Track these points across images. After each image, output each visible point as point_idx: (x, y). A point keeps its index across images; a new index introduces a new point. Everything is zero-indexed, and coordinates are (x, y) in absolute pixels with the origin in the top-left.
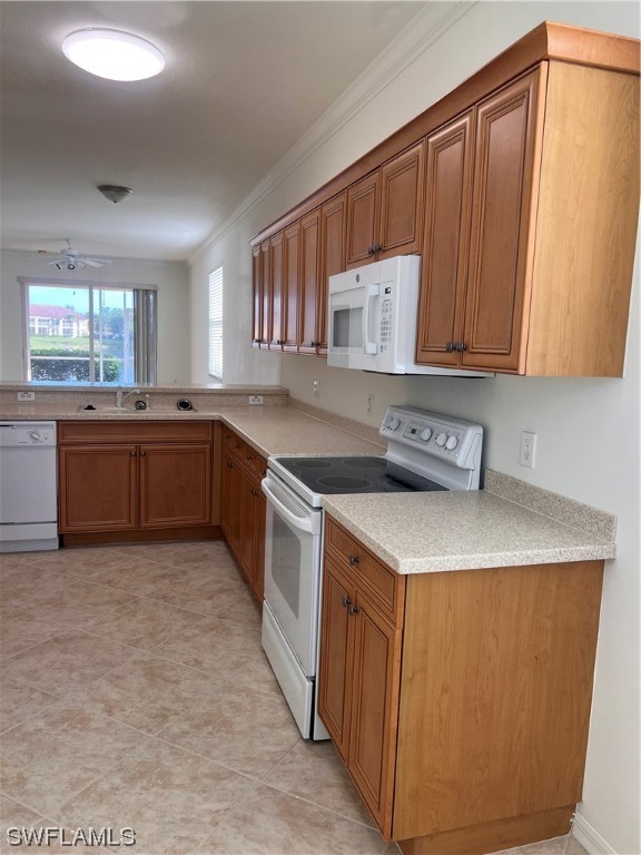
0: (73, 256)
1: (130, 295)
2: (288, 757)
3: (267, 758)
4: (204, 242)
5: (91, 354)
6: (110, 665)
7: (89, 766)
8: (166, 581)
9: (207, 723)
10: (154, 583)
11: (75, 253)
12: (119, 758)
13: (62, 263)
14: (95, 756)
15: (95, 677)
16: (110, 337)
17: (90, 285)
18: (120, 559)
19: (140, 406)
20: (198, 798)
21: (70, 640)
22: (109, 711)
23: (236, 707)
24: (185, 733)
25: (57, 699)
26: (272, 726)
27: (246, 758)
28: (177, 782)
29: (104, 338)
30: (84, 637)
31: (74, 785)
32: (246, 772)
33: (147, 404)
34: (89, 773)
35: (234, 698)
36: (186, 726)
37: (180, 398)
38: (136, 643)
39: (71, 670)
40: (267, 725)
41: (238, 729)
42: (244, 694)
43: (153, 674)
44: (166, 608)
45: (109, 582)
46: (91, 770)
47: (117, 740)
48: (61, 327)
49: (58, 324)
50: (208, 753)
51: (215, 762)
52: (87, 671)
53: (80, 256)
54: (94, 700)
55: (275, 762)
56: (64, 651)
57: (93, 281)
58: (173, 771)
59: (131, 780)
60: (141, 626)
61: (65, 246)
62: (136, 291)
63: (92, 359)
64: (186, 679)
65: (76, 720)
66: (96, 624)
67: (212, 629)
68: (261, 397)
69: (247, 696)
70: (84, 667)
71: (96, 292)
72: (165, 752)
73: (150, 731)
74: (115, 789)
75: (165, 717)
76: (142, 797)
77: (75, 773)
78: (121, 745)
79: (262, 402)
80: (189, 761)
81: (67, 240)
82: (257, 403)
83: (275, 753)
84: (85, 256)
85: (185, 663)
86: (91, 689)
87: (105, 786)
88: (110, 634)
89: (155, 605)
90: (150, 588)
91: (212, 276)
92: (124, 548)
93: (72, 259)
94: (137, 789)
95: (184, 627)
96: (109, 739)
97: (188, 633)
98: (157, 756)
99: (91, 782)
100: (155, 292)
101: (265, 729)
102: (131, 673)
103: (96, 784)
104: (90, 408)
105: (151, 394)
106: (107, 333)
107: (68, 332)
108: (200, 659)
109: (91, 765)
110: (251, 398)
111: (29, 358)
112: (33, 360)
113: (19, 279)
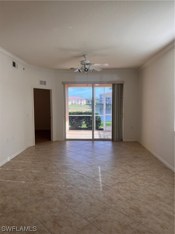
0: (88, 64)
11: (88, 62)
13: (82, 69)
49: (79, 101)
93: (87, 66)
100: (123, 84)
107: (81, 103)
111: (67, 116)
112: (69, 116)
113: (63, 82)
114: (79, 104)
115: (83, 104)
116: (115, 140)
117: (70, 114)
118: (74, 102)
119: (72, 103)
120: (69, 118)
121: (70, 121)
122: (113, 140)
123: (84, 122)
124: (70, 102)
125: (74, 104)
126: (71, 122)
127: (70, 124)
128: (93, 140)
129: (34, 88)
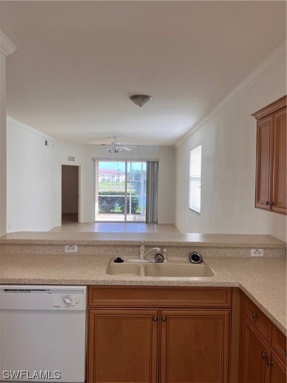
0: (117, 145)
1: (145, 164)
4: (189, 132)
5: (125, 193)
11: (118, 144)
13: (112, 149)
16: (135, 182)
17: (126, 160)
19: (159, 259)
29: (132, 182)
33: (165, 256)
37: (192, 250)
48: (116, 178)
49: (114, 177)
53: (121, 145)
57: (127, 158)
61: (114, 140)
62: (148, 162)
63: (126, 196)
68: (262, 251)
71: (129, 164)
79: (262, 255)
81: (114, 137)
82: (257, 255)
84: (123, 146)
91: (192, 152)
93: (117, 147)
100: (158, 162)
105: (168, 247)
106: (133, 180)
107: (118, 180)
110: (253, 251)
111: (97, 196)
112: (99, 197)
113: (93, 159)
114: (115, 181)
115: (121, 181)
116: (149, 222)
117: (100, 194)
118: (106, 178)
119: (104, 180)
120: (99, 199)
121: (100, 203)
122: (147, 222)
123: (117, 205)
125: (106, 180)
126: (101, 205)
127: (100, 207)
128: (126, 222)
129: (62, 165)
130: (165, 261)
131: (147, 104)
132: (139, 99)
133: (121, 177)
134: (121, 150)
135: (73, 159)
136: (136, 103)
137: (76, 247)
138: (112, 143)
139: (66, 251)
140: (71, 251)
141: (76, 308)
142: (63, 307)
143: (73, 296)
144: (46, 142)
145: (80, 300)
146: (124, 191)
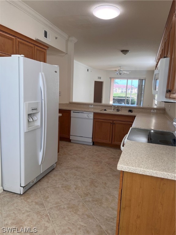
2: (112, 220)
3: (105, 217)
6: (84, 177)
7: (62, 200)
8: (112, 159)
9: (96, 201)
10: (109, 159)
12: (70, 201)
13: (118, 73)
14: (65, 198)
15: (79, 179)
18: (105, 151)
19: (118, 110)
20: (80, 220)
21: (80, 168)
22: (76, 189)
23: (107, 199)
24: (89, 201)
25: (67, 181)
26: (113, 209)
27: (100, 215)
28: (78, 213)
30: (83, 168)
31: (56, 203)
32: (97, 219)
33: (120, 110)
34: (61, 202)
35: (108, 197)
36: (91, 199)
37: (129, 109)
38: (93, 173)
39: (75, 175)
40: (112, 208)
41: (103, 206)
42: (112, 197)
43: (92, 183)
44: (107, 166)
45: (98, 156)
46: (62, 201)
47: (72, 196)
50: (91, 209)
51: (91, 212)
52: (78, 177)
53: (123, 71)
54: (74, 185)
55: (107, 220)
56: (76, 170)
57: (128, 77)
58: (79, 210)
59: (68, 208)
60: (98, 169)
62: (139, 80)
63: (126, 98)
64: (99, 187)
65: (67, 188)
66: (88, 166)
67: (115, 176)
68: (156, 110)
69: (112, 198)
70: (78, 176)
72: (81, 204)
73: (81, 197)
74: (64, 208)
75: (87, 195)
76: (68, 213)
77: (59, 200)
78: (73, 198)
79: (155, 112)
80: (85, 209)
81: (120, 67)
82: (154, 112)
83: (109, 217)
85: (102, 183)
86: (76, 182)
87: (62, 207)
88: (89, 169)
89: (105, 165)
90: (107, 160)
92: (108, 148)
93: (121, 72)
94: (68, 211)
95: (109, 173)
96: (71, 195)
97: (108, 175)
98: (79, 204)
99: (60, 204)
100: (145, 80)
101: (110, 209)
102: (87, 181)
103: (61, 205)
104: (105, 110)
105: (121, 107)
108: (107, 183)
109: (63, 200)
110: (152, 110)
112: (113, 99)
113: (110, 78)
114: (130, 92)
115: (133, 93)
117: (114, 97)
124: (120, 90)
125: (124, 92)
129: (95, 81)
130: (120, 111)
131: (128, 54)
132: (125, 52)
133: (133, 90)
134: (123, 73)
135: (100, 78)
136: (124, 53)
137: (93, 106)
138: (119, 70)
139: (90, 107)
140: (91, 107)
141: (91, 118)
142: (87, 117)
143: (90, 115)
144: (88, 70)
145: (91, 116)
146: (125, 96)
